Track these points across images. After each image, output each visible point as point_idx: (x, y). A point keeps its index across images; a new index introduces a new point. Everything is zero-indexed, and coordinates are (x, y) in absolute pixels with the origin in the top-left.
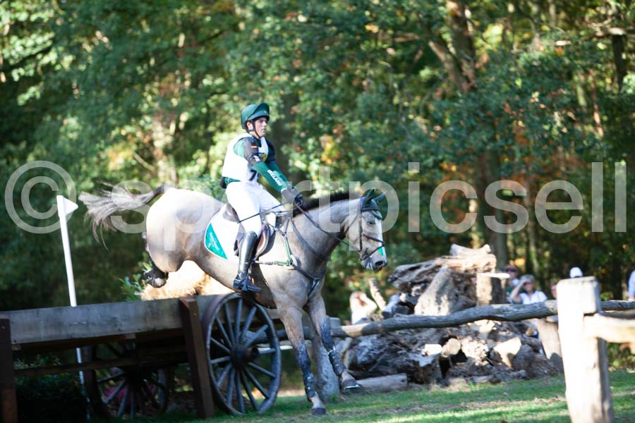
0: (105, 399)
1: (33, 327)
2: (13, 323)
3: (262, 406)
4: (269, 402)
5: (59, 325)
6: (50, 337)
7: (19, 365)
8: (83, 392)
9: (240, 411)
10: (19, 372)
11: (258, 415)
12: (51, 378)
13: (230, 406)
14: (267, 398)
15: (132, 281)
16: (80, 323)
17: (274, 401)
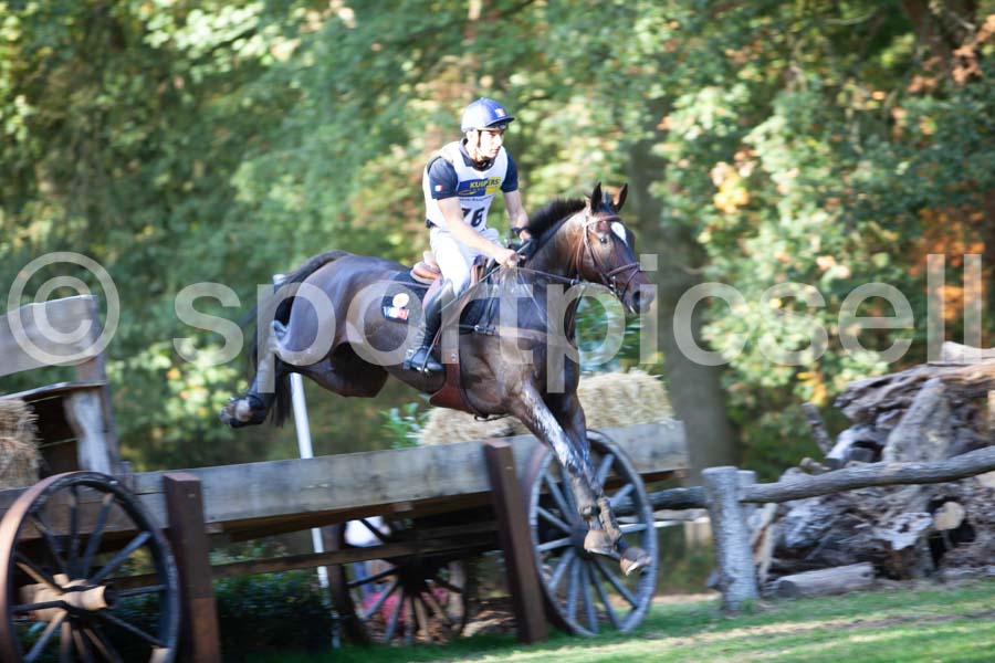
0: (362, 613)
1: (241, 493)
2: (209, 488)
3: (625, 620)
4: (639, 614)
5: (283, 489)
6: (270, 509)
7: (219, 558)
8: (326, 602)
9: (589, 628)
10: (220, 569)
11: (620, 635)
12: (271, 579)
13: (571, 621)
14: (635, 608)
15: (403, 415)
16: (318, 487)
17: (646, 612)
